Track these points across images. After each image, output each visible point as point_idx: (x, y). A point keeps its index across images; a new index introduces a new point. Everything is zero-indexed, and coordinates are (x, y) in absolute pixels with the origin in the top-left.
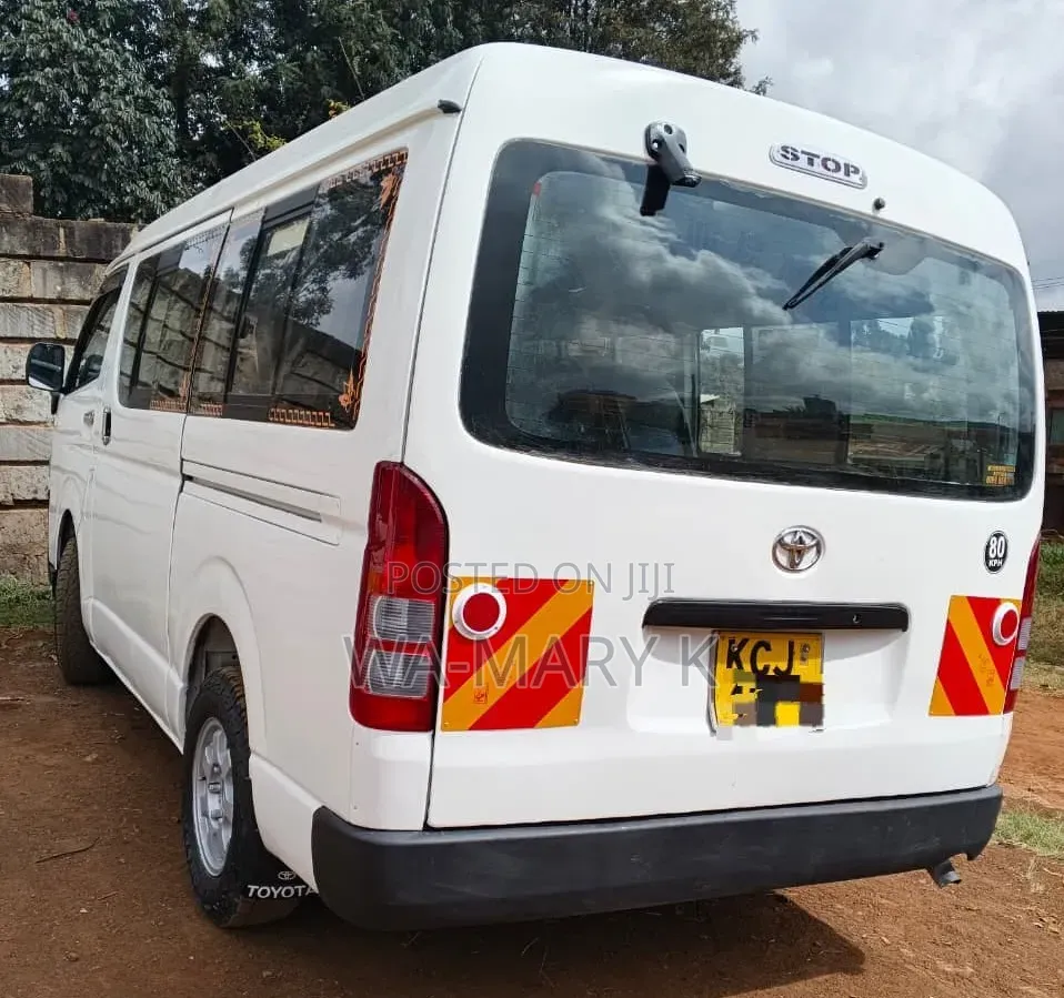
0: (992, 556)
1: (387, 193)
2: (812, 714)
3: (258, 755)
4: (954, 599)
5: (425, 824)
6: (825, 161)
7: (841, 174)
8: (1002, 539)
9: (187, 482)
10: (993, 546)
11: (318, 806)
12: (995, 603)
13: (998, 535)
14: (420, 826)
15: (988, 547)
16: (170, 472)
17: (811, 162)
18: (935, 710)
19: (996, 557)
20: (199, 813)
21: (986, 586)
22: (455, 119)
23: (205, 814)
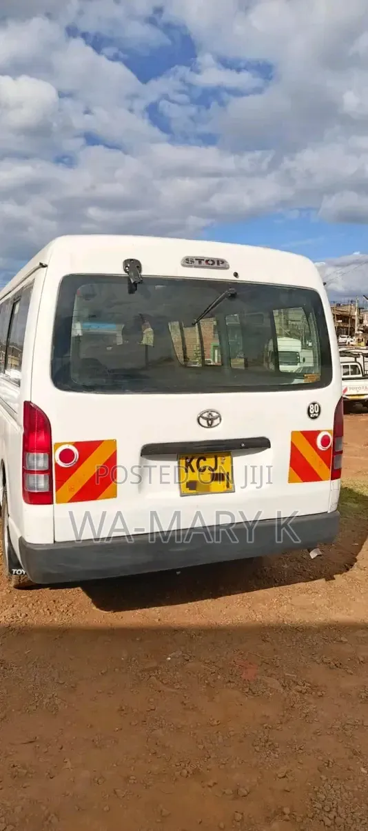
0: (311, 412)
2: (229, 489)
4: (293, 433)
5: (55, 541)
6: (207, 261)
7: (216, 265)
8: (316, 405)
10: (311, 409)
11: (20, 535)
12: (317, 433)
13: (314, 404)
14: (52, 542)
15: (309, 408)
17: (200, 262)
18: (291, 480)
19: (315, 413)
21: (311, 426)
22: (45, 269)
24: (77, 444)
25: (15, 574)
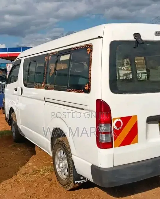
1: (89, 51)
3: (74, 155)
5: (114, 166)
9: (46, 102)
11: (91, 164)
16: (42, 100)
20: (58, 168)
22: (102, 39)
23: (59, 168)
24: (122, 118)
25: (76, 183)
